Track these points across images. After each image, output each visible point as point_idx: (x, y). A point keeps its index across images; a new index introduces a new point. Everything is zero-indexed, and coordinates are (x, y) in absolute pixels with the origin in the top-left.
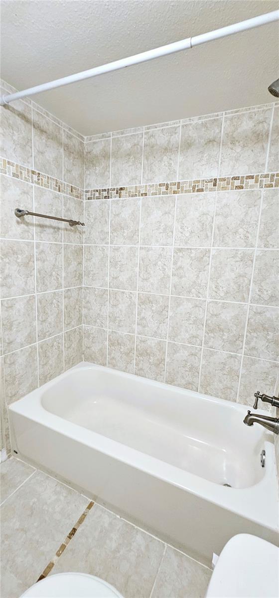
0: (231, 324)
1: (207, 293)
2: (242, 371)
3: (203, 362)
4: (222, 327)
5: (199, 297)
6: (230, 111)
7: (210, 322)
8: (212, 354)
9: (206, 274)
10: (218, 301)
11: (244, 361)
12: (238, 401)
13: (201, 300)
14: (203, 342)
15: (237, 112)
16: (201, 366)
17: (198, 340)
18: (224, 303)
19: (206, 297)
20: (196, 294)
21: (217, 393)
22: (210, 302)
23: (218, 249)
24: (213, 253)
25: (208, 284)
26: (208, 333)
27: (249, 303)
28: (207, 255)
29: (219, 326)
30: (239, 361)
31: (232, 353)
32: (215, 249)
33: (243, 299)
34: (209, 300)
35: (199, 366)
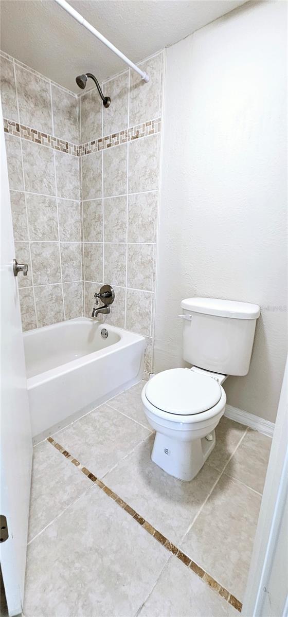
0: (51, 260)
1: (28, 235)
2: (64, 295)
3: (36, 300)
4: (45, 264)
5: (22, 240)
6: (19, 62)
7: (35, 261)
8: (42, 289)
9: (24, 217)
10: (38, 242)
11: (63, 287)
12: (65, 319)
13: (24, 243)
14: (33, 282)
15: (24, 67)
16: (35, 304)
17: (28, 280)
18: (43, 243)
19: (28, 239)
20: (18, 237)
21: (52, 321)
22: (32, 244)
23: (30, 194)
24: (27, 197)
25: (28, 227)
26: (35, 272)
27: (59, 242)
28: (22, 198)
29: (42, 264)
30: (61, 288)
31: (55, 284)
32: (28, 194)
33: (55, 238)
34: (31, 242)
35: (34, 304)
